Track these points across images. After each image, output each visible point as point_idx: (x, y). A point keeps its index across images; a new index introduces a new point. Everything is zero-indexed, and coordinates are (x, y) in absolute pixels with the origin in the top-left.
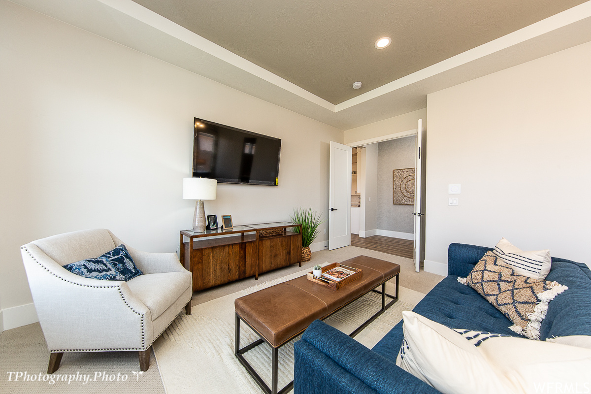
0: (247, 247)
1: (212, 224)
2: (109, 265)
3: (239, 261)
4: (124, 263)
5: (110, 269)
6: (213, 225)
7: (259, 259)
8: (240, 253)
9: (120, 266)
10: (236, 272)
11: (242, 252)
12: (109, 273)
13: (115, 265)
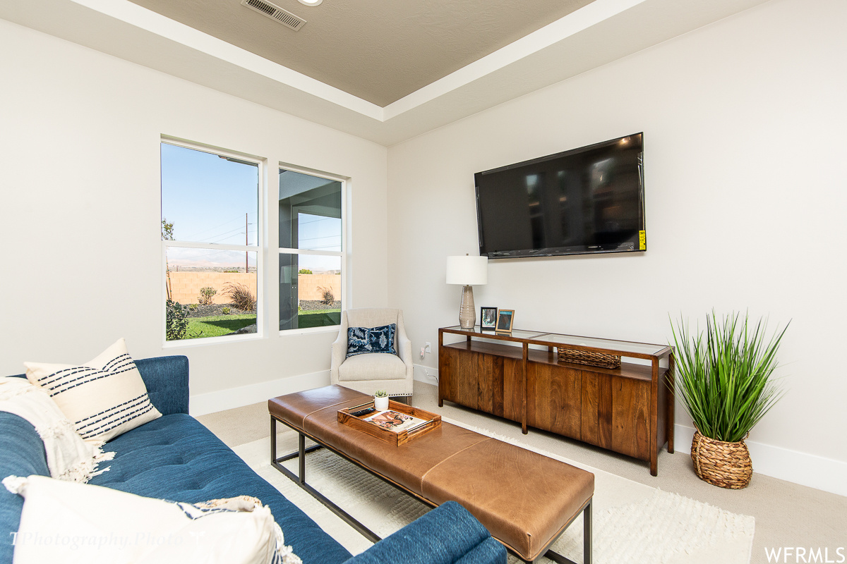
0: (505, 367)
1: (489, 320)
2: (366, 336)
3: (493, 385)
4: (378, 338)
5: (365, 339)
6: (491, 322)
7: (527, 397)
8: (494, 372)
9: (374, 339)
10: (489, 400)
11: (497, 372)
12: (362, 341)
13: (371, 336)
